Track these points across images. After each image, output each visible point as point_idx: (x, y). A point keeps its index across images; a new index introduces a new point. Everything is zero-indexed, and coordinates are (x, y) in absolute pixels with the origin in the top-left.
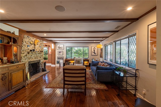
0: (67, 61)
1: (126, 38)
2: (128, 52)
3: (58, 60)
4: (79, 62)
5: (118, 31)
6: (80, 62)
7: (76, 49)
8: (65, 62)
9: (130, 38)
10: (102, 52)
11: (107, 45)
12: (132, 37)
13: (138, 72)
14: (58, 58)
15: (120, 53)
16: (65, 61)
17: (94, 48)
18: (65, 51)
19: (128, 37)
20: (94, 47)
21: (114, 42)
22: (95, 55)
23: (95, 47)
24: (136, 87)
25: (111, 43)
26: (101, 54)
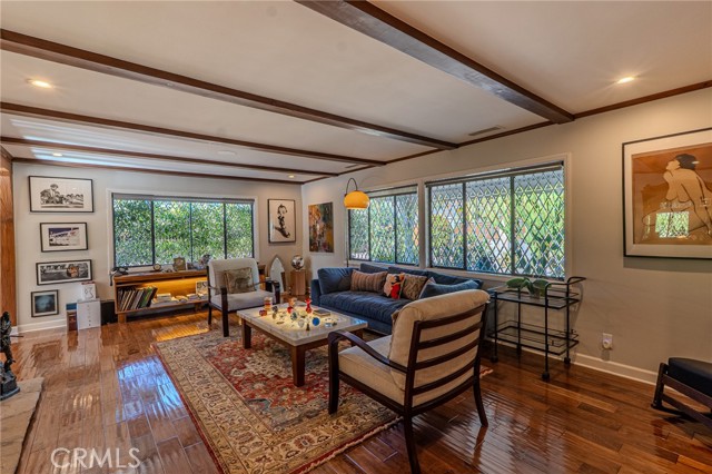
0: (125, 289)
3: (50, 287)
4: (243, 285)
5: (457, 145)
6: (250, 282)
7: (175, 208)
8: (111, 295)
10: (329, 226)
14: (46, 275)
16: (118, 289)
17: (281, 206)
18: (102, 222)
20: (279, 203)
21: (426, 184)
22: (286, 239)
23: (284, 203)
24: (568, 333)
25: (396, 192)
26: (324, 240)
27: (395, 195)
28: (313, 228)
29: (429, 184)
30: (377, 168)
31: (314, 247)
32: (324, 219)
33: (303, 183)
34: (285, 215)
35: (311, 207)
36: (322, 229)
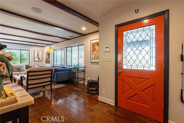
1: (77, 46)
2: (78, 56)
5: (70, 39)
6: (22, 69)
9: (79, 46)
10: (49, 57)
11: (57, 51)
12: (81, 46)
13: (85, 68)
15: (72, 57)
17: (38, 52)
19: (78, 46)
21: (66, 47)
22: (39, 60)
23: (39, 51)
24: (84, 78)
25: (61, 49)
26: (48, 60)
27: (61, 50)
28: (46, 57)
29: (66, 48)
30: (57, 44)
31: (46, 62)
32: (48, 55)
33: (45, 47)
34: (39, 54)
35: (46, 52)
36: (48, 58)
